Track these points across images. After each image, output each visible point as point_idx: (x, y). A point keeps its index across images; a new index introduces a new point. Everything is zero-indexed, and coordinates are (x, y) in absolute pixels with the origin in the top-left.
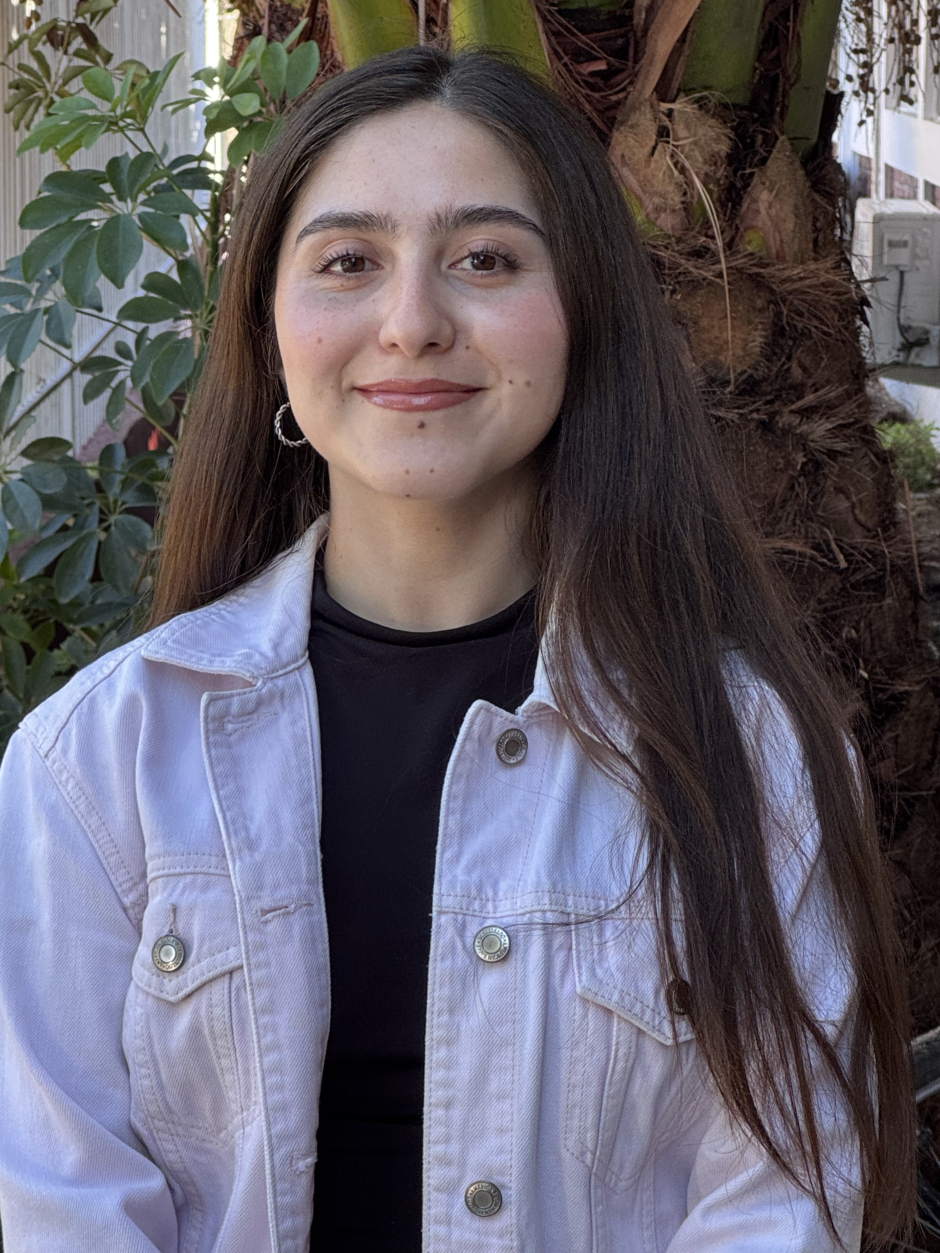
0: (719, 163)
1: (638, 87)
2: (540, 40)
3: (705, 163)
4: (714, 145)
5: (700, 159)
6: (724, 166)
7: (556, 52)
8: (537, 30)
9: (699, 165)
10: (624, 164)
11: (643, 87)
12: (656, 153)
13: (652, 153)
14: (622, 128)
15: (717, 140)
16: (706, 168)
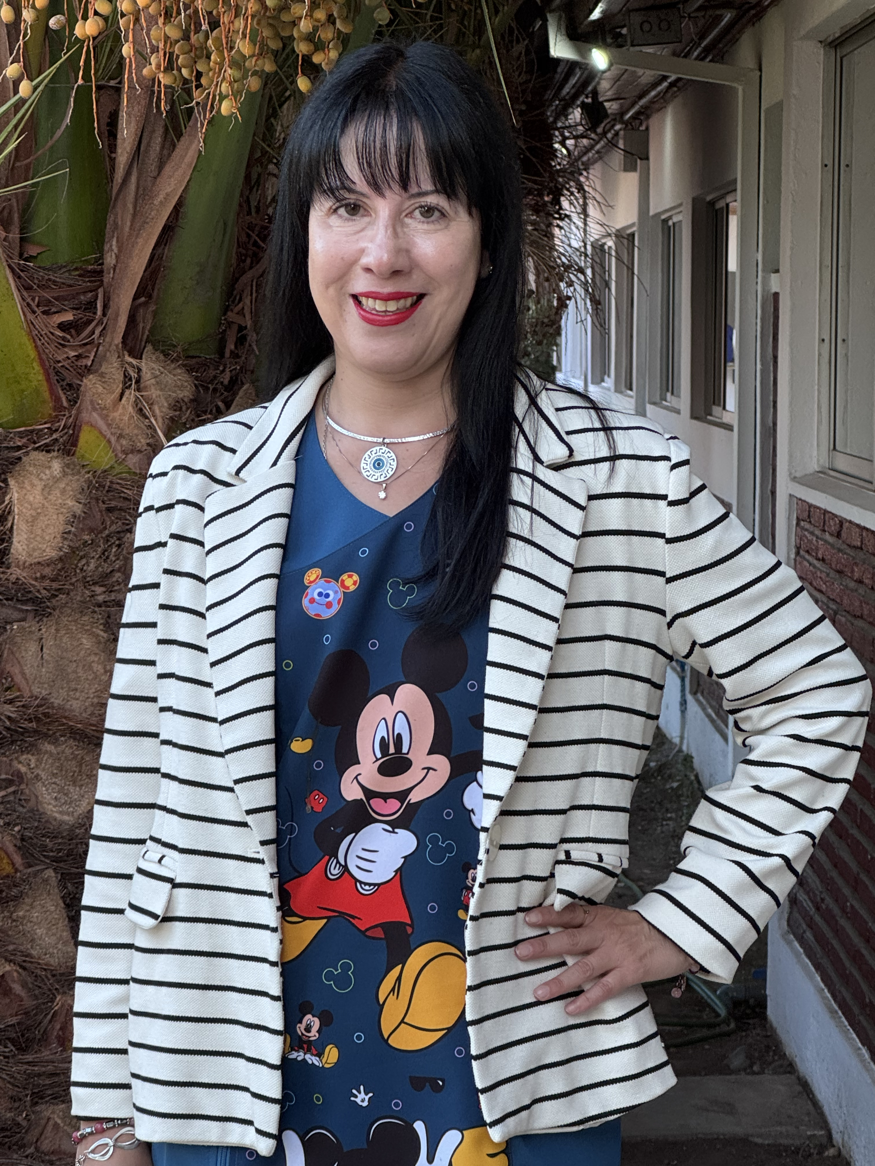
0: (184, 408)
1: (108, 339)
2: (13, 294)
3: (170, 409)
4: (179, 392)
5: (166, 404)
6: (189, 411)
7: (28, 305)
8: (10, 285)
9: (164, 410)
10: (94, 409)
11: (112, 340)
12: (124, 399)
13: (120, 400)
14: (91, 376)
15: (181, 388)
16: (172, 413)
